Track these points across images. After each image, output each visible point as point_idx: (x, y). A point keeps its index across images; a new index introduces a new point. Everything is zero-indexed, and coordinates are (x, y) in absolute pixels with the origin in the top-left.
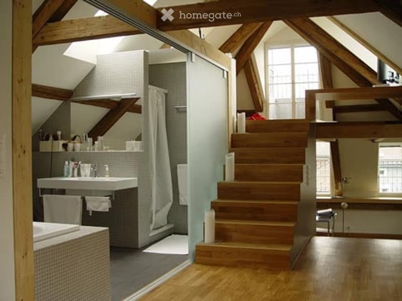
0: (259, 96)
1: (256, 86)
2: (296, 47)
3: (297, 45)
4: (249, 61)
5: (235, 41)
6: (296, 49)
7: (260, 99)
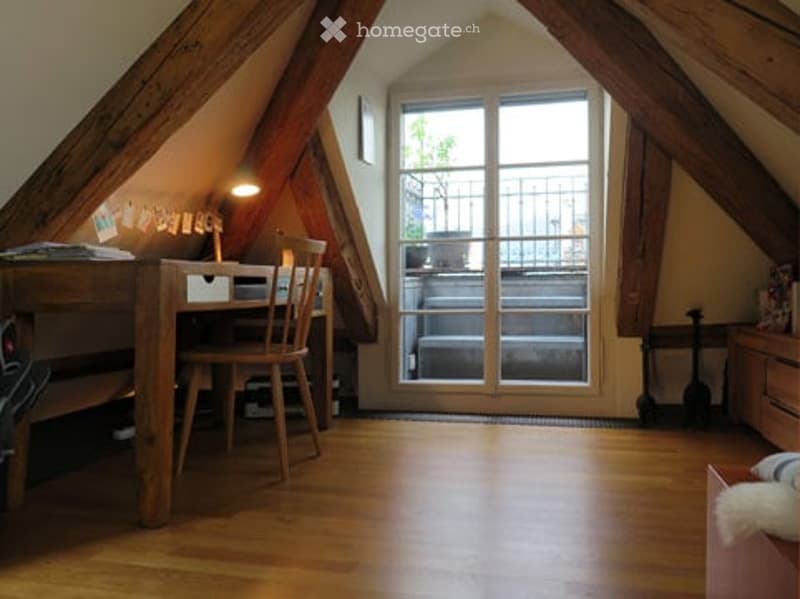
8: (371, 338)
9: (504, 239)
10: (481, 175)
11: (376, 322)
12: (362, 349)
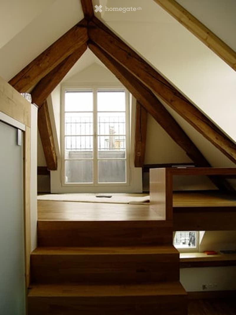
0: (53, 152)
1: (51, 138)
2: (99, 92)
3: (100, 89)
4: (44, 105)
5: (29, 77)
6: (99, 95)
7: (54, 155)
8: (55, 168)
9: (99, 136)
10: (92, 114)
11: (57, 163)
12: (52, 172)
